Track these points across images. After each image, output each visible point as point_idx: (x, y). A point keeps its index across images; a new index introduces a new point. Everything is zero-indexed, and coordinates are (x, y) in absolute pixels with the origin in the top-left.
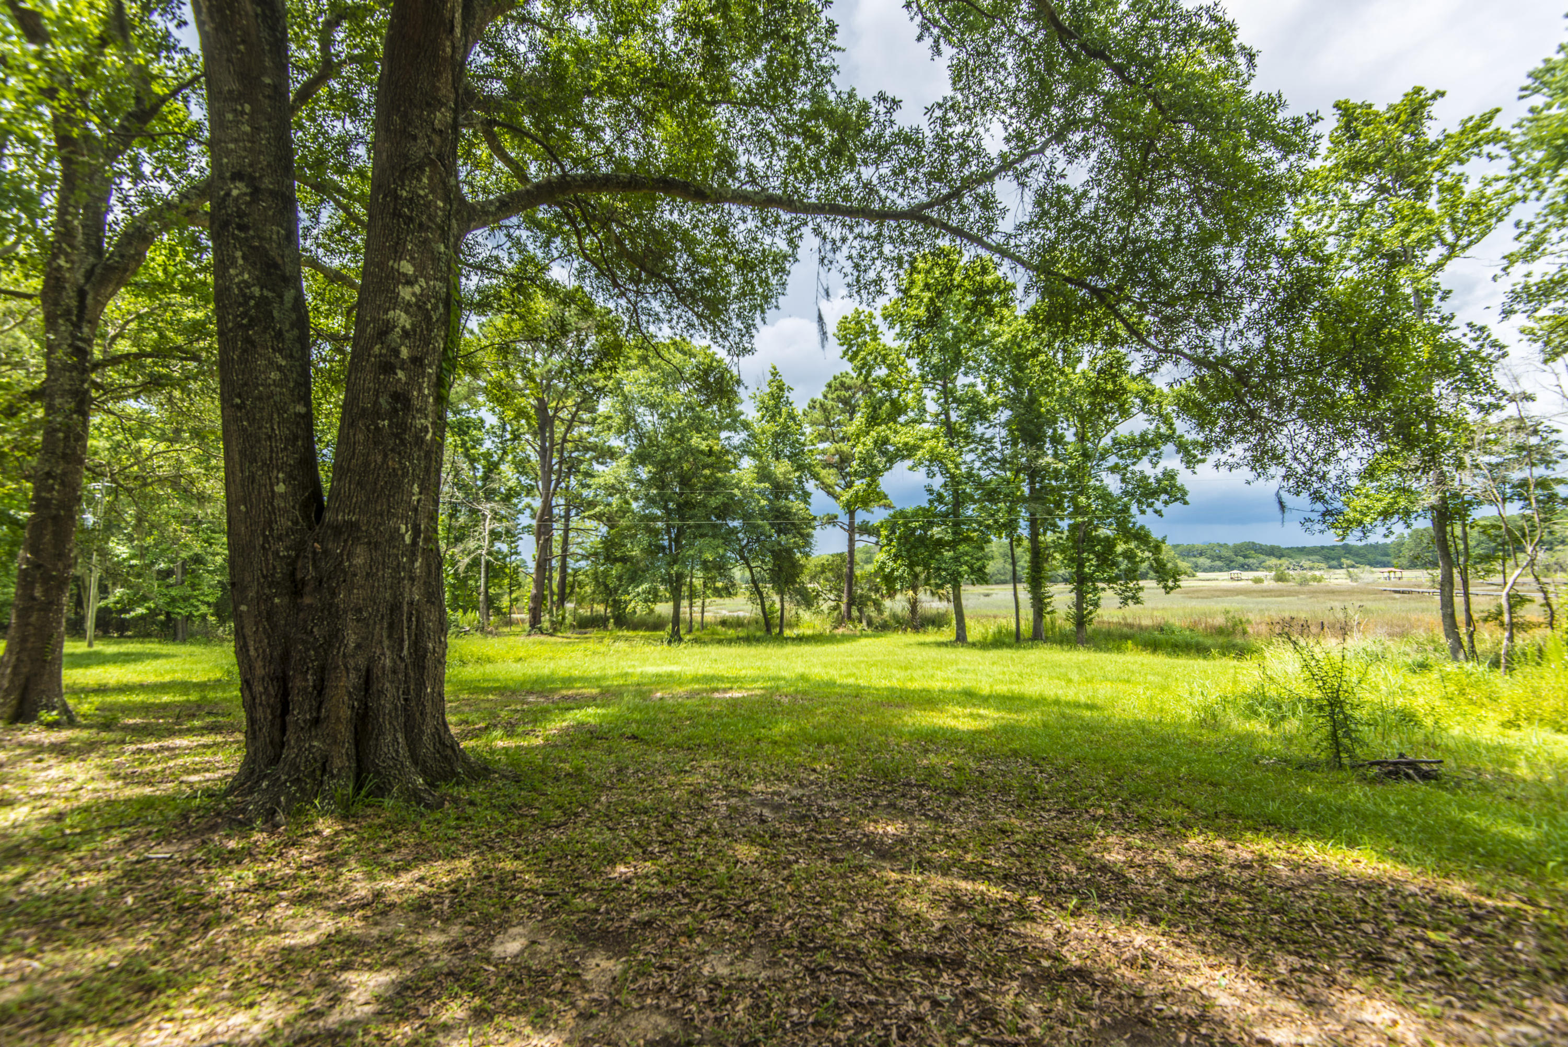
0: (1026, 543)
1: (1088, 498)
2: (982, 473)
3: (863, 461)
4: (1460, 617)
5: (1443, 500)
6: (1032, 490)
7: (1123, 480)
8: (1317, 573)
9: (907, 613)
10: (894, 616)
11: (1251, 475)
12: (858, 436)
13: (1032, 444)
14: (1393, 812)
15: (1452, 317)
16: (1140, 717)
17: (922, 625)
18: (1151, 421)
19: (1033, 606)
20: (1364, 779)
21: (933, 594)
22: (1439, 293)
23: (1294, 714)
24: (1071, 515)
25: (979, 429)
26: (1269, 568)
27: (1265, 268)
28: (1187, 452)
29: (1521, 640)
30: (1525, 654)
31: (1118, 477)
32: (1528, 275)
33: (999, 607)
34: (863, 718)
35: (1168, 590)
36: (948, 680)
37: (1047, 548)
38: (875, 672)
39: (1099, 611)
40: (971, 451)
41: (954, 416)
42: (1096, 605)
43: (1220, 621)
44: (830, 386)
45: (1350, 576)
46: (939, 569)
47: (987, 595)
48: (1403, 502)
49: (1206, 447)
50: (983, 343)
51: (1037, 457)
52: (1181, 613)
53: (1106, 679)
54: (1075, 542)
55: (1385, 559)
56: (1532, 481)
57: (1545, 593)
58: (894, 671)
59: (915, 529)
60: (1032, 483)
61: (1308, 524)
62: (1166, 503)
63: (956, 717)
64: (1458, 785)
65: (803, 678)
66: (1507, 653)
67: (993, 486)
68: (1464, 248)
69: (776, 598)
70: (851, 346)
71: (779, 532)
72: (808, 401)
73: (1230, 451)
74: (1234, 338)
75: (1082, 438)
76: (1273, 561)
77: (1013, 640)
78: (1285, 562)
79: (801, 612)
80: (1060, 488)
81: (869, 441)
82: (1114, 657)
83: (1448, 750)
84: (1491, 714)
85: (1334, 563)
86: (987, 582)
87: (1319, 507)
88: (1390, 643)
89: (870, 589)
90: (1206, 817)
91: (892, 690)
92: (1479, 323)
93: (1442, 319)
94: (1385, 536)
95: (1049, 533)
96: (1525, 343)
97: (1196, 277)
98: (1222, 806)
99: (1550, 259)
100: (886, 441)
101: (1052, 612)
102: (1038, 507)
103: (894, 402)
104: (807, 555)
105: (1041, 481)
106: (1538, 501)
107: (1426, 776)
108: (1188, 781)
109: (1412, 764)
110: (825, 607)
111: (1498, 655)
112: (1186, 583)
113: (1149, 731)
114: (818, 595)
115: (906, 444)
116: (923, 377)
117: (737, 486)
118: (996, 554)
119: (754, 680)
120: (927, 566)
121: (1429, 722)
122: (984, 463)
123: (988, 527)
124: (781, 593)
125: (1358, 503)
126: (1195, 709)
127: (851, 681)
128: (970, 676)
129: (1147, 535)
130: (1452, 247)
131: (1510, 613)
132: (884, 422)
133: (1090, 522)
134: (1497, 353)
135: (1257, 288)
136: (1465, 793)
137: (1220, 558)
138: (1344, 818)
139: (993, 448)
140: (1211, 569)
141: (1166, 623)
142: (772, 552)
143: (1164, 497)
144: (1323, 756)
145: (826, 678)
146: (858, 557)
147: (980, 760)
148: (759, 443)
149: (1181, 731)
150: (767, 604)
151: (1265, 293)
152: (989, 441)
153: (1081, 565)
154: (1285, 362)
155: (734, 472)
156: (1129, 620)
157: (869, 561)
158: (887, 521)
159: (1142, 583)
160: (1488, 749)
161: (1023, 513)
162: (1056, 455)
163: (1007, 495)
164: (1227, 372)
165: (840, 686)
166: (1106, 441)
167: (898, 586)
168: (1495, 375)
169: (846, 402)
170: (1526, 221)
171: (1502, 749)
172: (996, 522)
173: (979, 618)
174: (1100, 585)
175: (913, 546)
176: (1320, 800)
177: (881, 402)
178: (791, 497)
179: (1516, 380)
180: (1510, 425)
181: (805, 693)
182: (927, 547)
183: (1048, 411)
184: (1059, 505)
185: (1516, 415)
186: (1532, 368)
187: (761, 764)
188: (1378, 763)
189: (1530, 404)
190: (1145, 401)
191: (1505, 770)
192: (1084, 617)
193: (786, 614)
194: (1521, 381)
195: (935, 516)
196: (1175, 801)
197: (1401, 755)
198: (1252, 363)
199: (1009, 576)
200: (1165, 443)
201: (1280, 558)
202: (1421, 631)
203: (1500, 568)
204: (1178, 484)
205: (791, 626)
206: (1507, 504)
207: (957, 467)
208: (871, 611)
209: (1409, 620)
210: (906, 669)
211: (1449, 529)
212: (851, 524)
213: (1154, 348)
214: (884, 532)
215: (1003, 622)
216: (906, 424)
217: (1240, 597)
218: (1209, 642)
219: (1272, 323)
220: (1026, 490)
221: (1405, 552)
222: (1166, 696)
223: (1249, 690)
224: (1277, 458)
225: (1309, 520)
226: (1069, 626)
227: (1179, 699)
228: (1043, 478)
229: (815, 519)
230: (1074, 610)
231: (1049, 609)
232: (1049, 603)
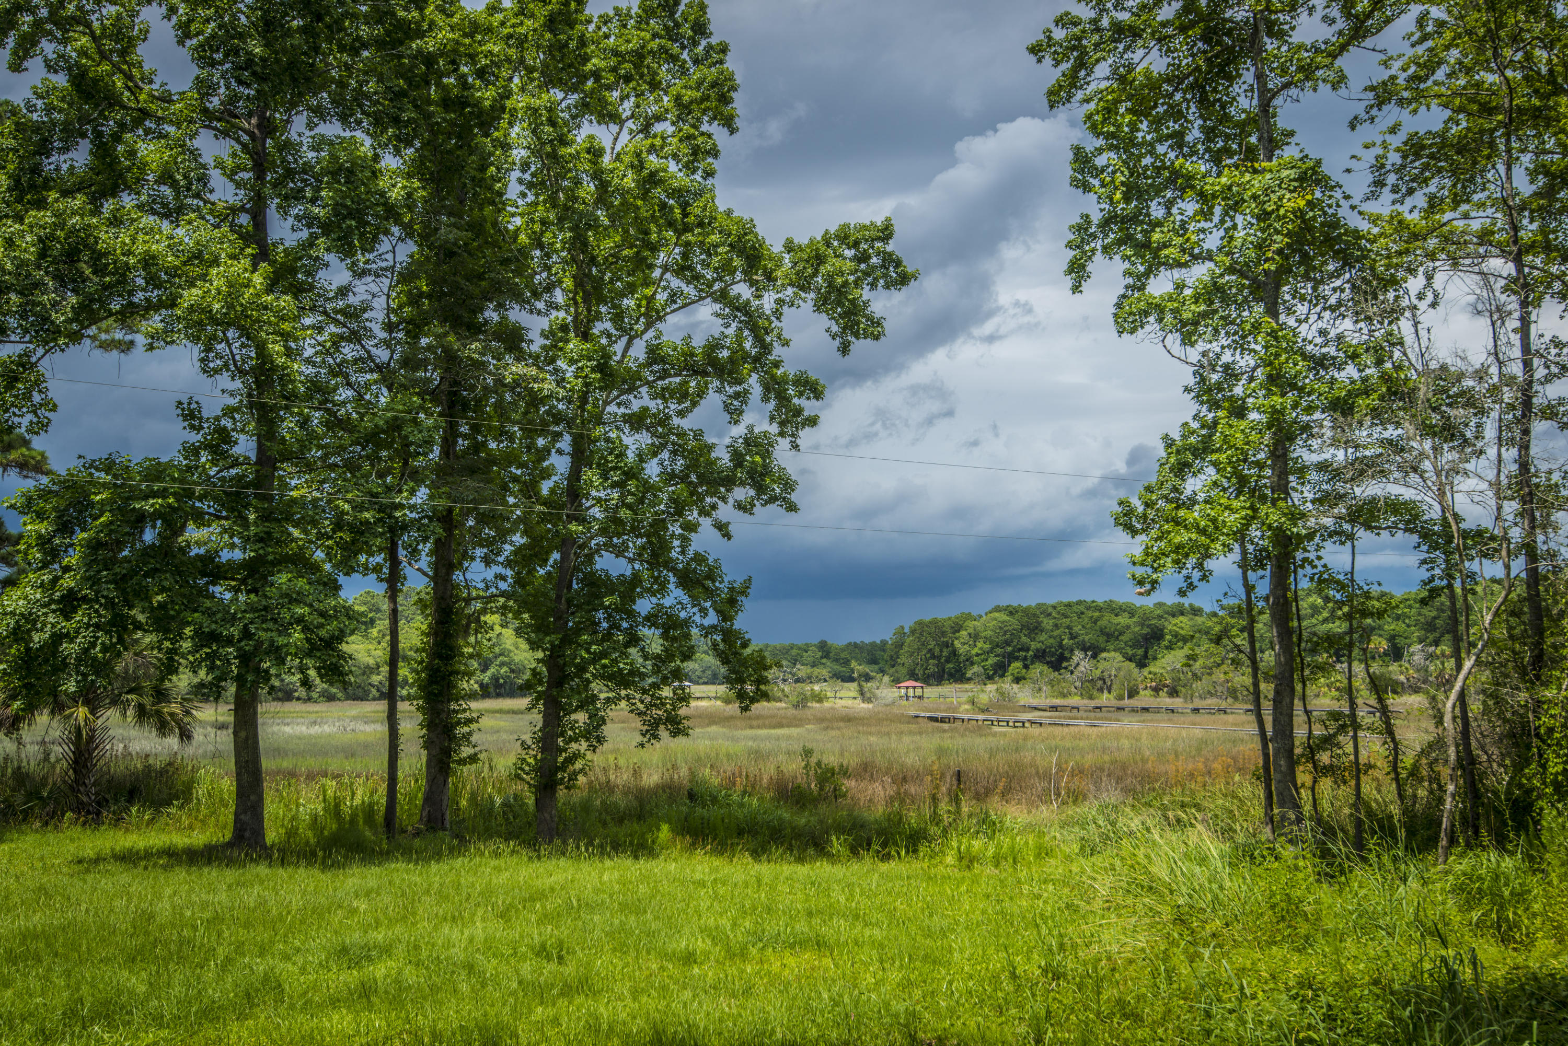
8: (817, 688)
9: (56, 770)
18: (726, 319)
35: (746, 702)
39: (592, 756)
42: (590, 739)
45: (862, 693)
129: (712, 575)
143: (743, 493)
159: (690, 687)
166: (639, 350)
174: (600, 692)
192: (556, 768)
204: (774, 465)
214: (33, 527)
217: (714, 729)
226: (520, 792)
230: (536, 752)
231: (466, 751)
232: (467, 737)
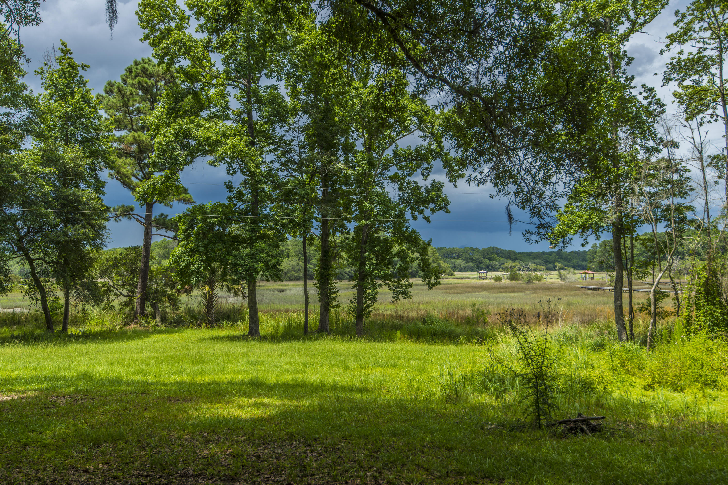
0: (317, 242)
1: (372, 203)
2: (280, 173)
3: (163, 152)
4: (626, 308)
5: (620, 218)
6: (325, 193)
7: (401, 189)
8: (539, 274)
9: (202, 308)
10: (189, 311)
11: (494, 191)
12: (158, 127)
13: (326, 150)
14: (569, 459)
15: (633, 78)
16: (400, 397)
17: (217, 320)
18: (424, 138)
19: (321, 301)
20: (554, 435)
21: (229, 289)
22: (626, 59)
23: (513, 387)
24: (357, 218)
25: (279, 131)
26: (506, 269)
27: (509, 17)
28: (451, 167)
29: (661, 325)
30: (661, 335)
31: (397, 186)
32: (681, 53)
33: (291, 302)
34: (147, 414)
35: (431, 286)
36: (239, 372)
37: (335, 247)
38: (165, 368)
39: (376, 305)
40: (271, 151)
41: (255, 116)
42: (374, 299)
43: (468, 312)
44: (130, 70)
45: (561, 276)
46: (235, 264)
47: (282, 291)
48: (595, 219)
49: (462, 163)
50: (286, 48)
51: (330, 162)
52: (440, 306)
53: (377, 365)
54: (359, 242)
55: (584, 263)
56: (673, 207)
57: (675, 289)
58: (185, 366)
59: (213, 225)
60: (325, 186)
61: (528, 235)
62: (433, 211)
63: (241, 407)
64: (613, 434)
65: (86, 377)
66: (652, 335)
67: (289, 186)
68: (642, 25)
69: (60, 294)
70: (153, 30)
71: (66, 222)
72: (105, 84)
73: (479, 169)
74: (485, 74)
75: (369, 148)
76: (509, 263)
77: (302, 331)
78: (517, 264)
79: (89, 307)
80: (349, 193)
81: (170, 133)
82: (388, 346)
83: (610, 409)
84: (638, 380)
85: (551, 265)
86: (280, 279)
87: (535, 220)
88: (582, 329)
89: (166, 285)
90: (440, 477)
91: (181, 384)
92: (649, 85)
93: (627, 79)
94: (583, 245)
95: (338, 234)
96: (676, 105)
97: (460, 15)
98: (453, 466)
99: (693, 42)
100: (188, 134)
101: (337, 306)
102: (330, 209)
103: (196, 95)
104: (98, 248)
105: (332, 186)
106: (675, 222)
107: (594, 429)
108: (430, 448)
109: (586, 421)
110: (116, 303)
111: (646, 336)
112: (445, 280)
113: (406, 408)
114: (109, 290)
115: (208, 139)
116: (227, 73)
117: (16, 167)
118: (292, 252)
119: (28, 382)
120: (224, 262)
121: (600, 388)
122: (283, 164)
123: (284, 226)
124: (67, 288)
125: (566, 218)
126: (443, 387)
127: (138, 378)
128: (260, 367)
129: (417, 238)
130: (634, 23)
131: (655, 305)
132: (186, 114)
133: (372, 226)
134: (659, 109)
135: (503, 33)
136: (616, 440)
137: (472, 260)
138: (536, 467)
139: (291, 150)
140: (465, 269)
141: (428, 315)
142: (58, 243)
143: (432, 205)
144: (529, 420)
145: (112, 375)
146: (155, 252)
147: (259, 445)
148: (45, 122)
149: (430, 406)
150: (50, 299)
151: (509, 39)
152: (288, 143)
153: (363, 264)
154: (521, 99)
155: (13, 152)
156: (400, 313)
157: (165, 256)
158: (185, 215)
159: (411, 280)
160: (634, 405)
161: (316, 215)
162: (347, 162)
163: (302, 197)
164: (479, 101)
165: (127, 383)
166: (389, 153)
167: (193, 282)
168: (656, 125)
169: (147, 90)
170: (681, 11)
171: (644, 406)
172: (291, 221)
173: (272, 313)
174: (378, 282)
175: (211, 242)
176: (522, 454)
177: (185, 94)
178: (82, 185)
179: (668, 131)
180: (663, 164)
181: (86, 392)
182: (224, 243)
183: (341, 121)
184: (347, 208)
185: (666, 157)
186: (678, 123)
187: (25, 469)
188: (564, 422)
189: (676, 150)
190: (421, 121)
191: (642, 421)
192: (363, 310)
193: (71, 310)
194: (672, 131)
195: (233, 213)
196: (418, 465)
197: (580, 415)
198: (497, 96)
199: (301, 275)
200: (434, 159)
201: (514, 261)
202: (602, 319)
203: (651, 272)
204: (443, 195)
205: (76, 323)
206: (658, 224)
207: (257, 166)
208: (167, 308)
209: (595, 310)
210: (197, 363)
211: (622, 240)
212: (148, 217)
213: (425, 73)
214: (182, 227)
215: (294, 316)
216: (210, 118)
217: (485, 293)
218: (459, 330)
219: (513, 64)
220: (320, 193)
221: (597, 259)
222: (423, 377)
223: (483, 369)
224: (513, 178)
225: (528, 232)
226: (351, 318)
227: (432, 379)
228: (335, 183)
229: (108, 209)
230: (355, 304)
231: (334, 303)
232: (335, 298)
